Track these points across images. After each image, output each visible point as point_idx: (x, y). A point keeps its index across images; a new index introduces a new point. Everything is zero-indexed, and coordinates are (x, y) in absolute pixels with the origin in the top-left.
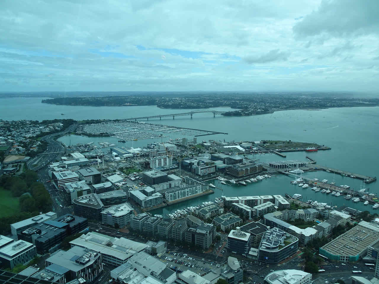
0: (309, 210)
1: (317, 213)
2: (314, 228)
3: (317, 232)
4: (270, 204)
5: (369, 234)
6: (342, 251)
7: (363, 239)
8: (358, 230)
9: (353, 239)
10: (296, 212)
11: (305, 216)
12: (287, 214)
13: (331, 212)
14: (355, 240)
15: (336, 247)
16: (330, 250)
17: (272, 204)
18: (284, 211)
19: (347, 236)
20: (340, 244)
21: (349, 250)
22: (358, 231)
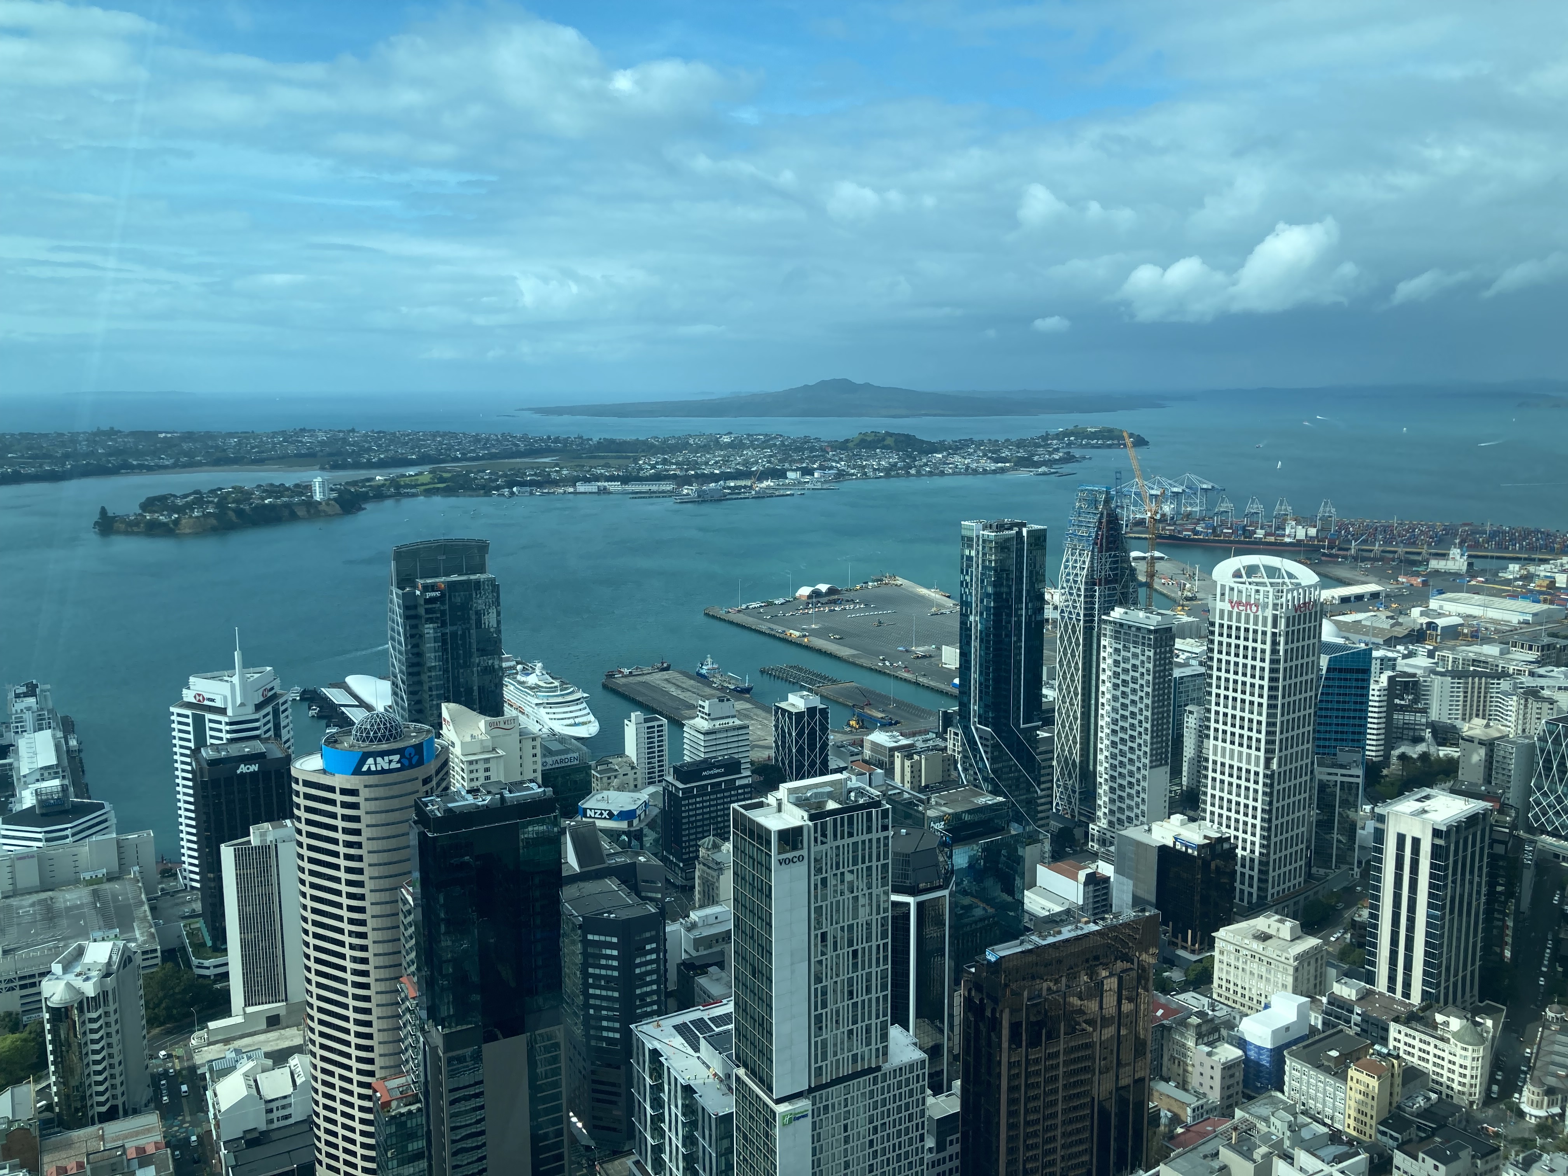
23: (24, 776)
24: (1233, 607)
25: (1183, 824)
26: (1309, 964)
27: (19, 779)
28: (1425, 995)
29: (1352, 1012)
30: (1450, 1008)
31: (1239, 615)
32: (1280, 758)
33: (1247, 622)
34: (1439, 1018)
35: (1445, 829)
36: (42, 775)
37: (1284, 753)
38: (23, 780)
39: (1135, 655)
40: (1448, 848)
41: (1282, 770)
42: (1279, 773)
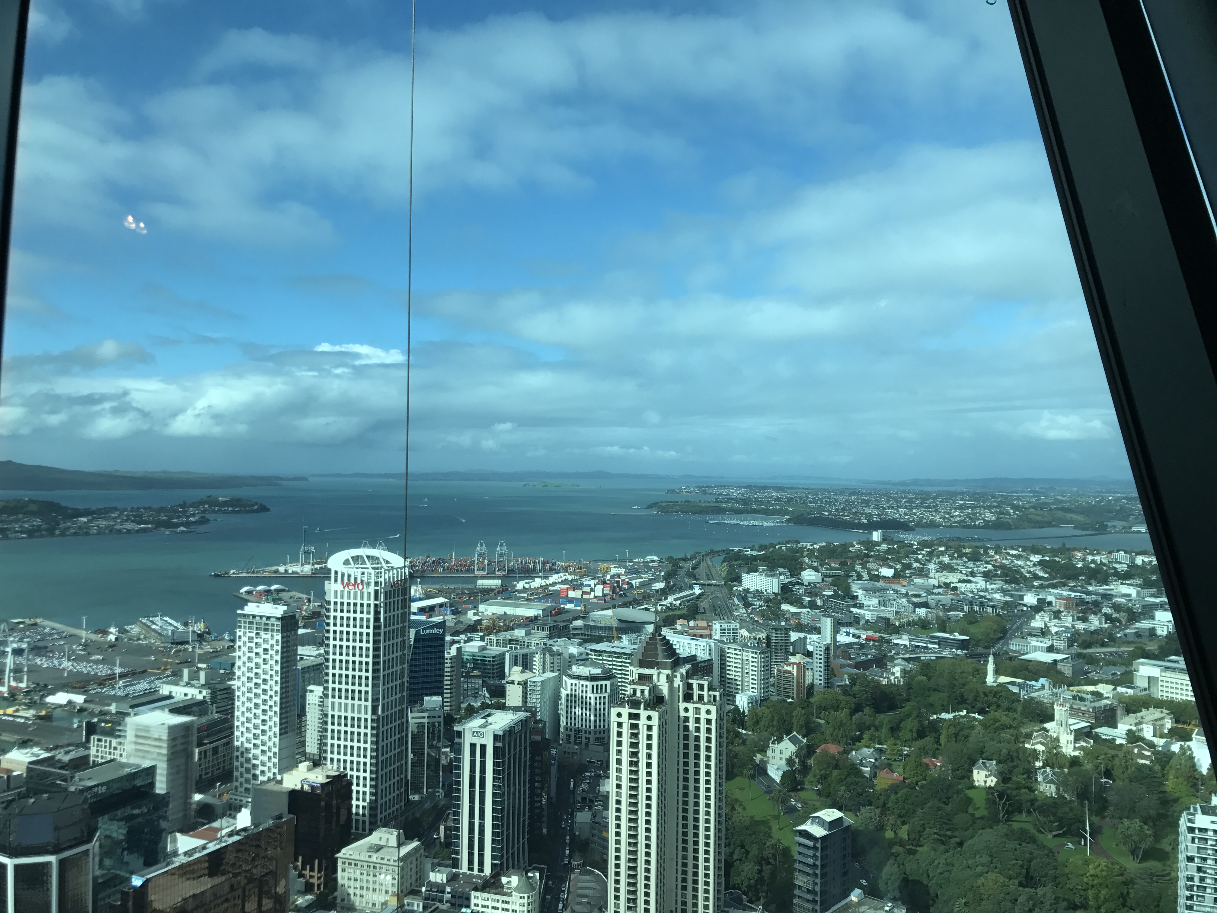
24: (344, 587)
25: (309, 770)
26: (411, 863)
28: (493, 866)
29: (443, 892)
30: (511, 871)
31: (349, 593)
32: (383, 705)
33: (355, 598)
34: (504, 880)
35: (501, 733)
37: (386, 700)
39: (265, 641)
40: (504, 747)
41: (385, 714)
42: (383, 717)
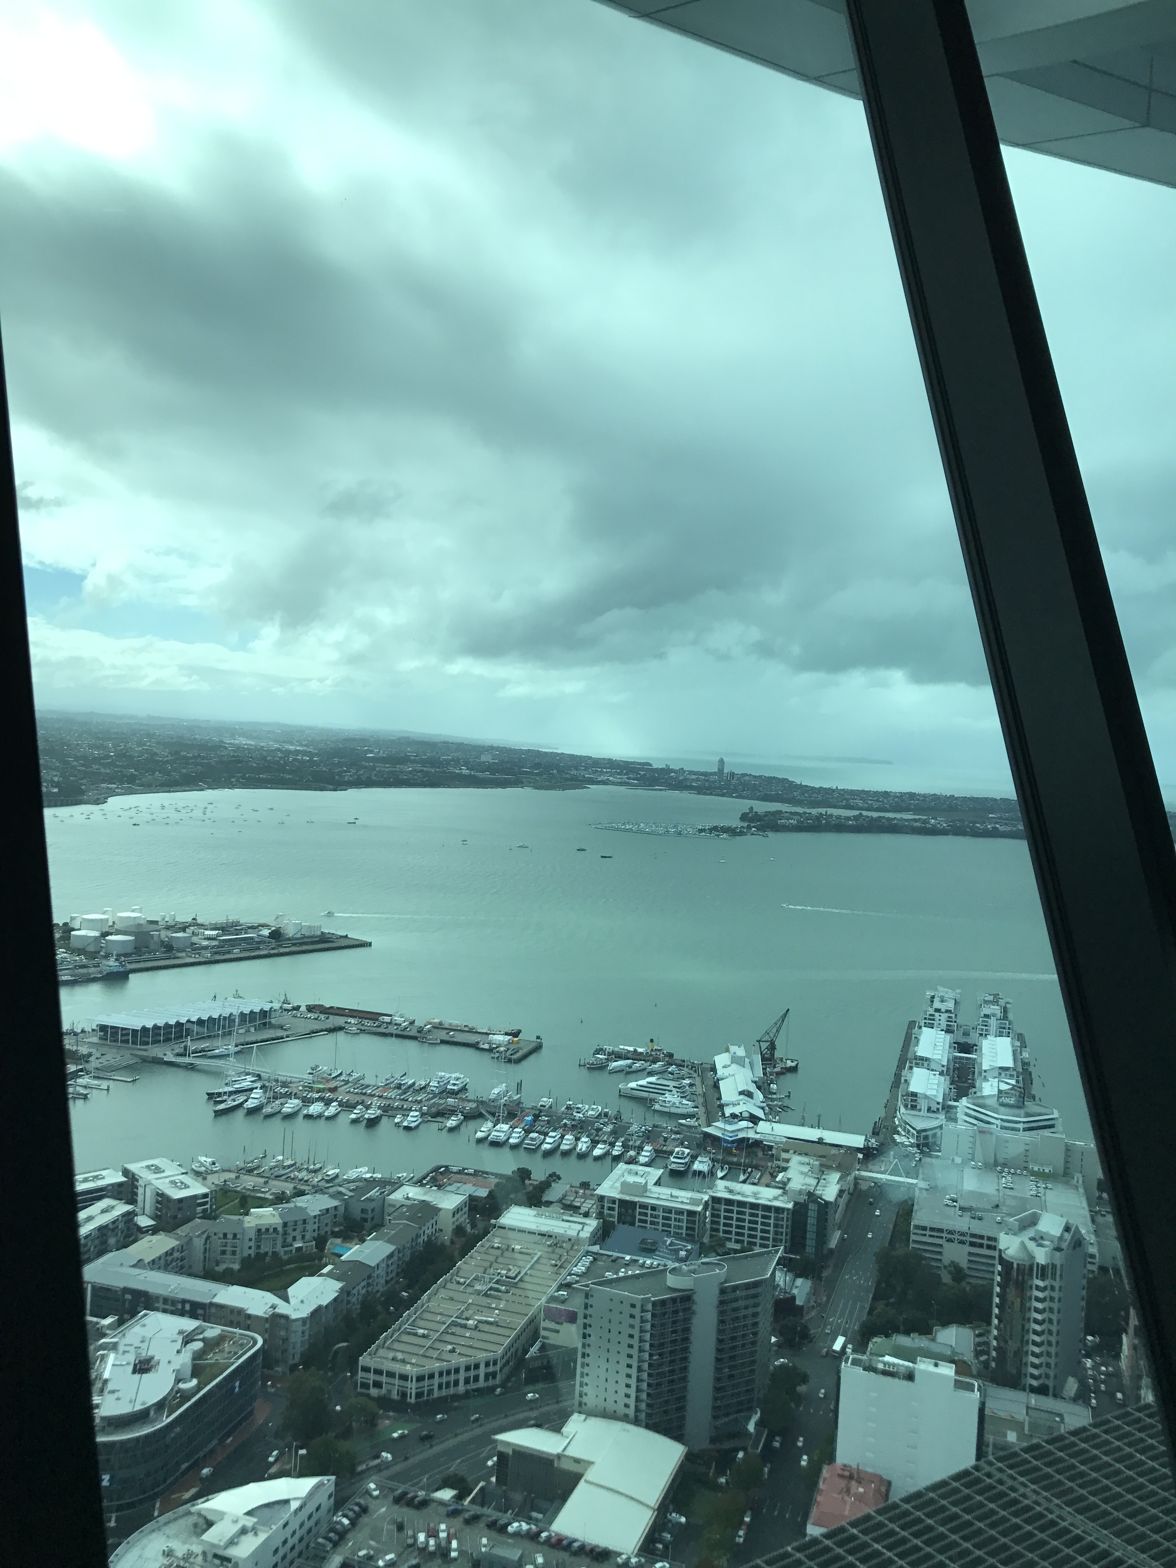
0: (301, 1202)
1: (336, 1208)
2: (329, 1275)
3: (342, 1289)
4: (113, 1207)
5: (539, 1254)
6: (450, 1347)
7: (519, 1277)
8: (498, 1248)
9: (485, 1288)
10: (241, 1222)
11: (285, 1233)
12: (199, 1243)
13: (392, 1197)
14: (491, 1289)
15: (424, 1336)
16: (400, 1356)
17: (122, 1208)
18: (182, 1231)
19: (462, 1280)
20: (439, 1318)
21: (476, 1335)
22: (498, 1252)
23: (985, 1071)
27: (980, 1074)
36: (1000, 1074)
38: (984, 1074)
